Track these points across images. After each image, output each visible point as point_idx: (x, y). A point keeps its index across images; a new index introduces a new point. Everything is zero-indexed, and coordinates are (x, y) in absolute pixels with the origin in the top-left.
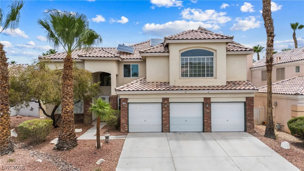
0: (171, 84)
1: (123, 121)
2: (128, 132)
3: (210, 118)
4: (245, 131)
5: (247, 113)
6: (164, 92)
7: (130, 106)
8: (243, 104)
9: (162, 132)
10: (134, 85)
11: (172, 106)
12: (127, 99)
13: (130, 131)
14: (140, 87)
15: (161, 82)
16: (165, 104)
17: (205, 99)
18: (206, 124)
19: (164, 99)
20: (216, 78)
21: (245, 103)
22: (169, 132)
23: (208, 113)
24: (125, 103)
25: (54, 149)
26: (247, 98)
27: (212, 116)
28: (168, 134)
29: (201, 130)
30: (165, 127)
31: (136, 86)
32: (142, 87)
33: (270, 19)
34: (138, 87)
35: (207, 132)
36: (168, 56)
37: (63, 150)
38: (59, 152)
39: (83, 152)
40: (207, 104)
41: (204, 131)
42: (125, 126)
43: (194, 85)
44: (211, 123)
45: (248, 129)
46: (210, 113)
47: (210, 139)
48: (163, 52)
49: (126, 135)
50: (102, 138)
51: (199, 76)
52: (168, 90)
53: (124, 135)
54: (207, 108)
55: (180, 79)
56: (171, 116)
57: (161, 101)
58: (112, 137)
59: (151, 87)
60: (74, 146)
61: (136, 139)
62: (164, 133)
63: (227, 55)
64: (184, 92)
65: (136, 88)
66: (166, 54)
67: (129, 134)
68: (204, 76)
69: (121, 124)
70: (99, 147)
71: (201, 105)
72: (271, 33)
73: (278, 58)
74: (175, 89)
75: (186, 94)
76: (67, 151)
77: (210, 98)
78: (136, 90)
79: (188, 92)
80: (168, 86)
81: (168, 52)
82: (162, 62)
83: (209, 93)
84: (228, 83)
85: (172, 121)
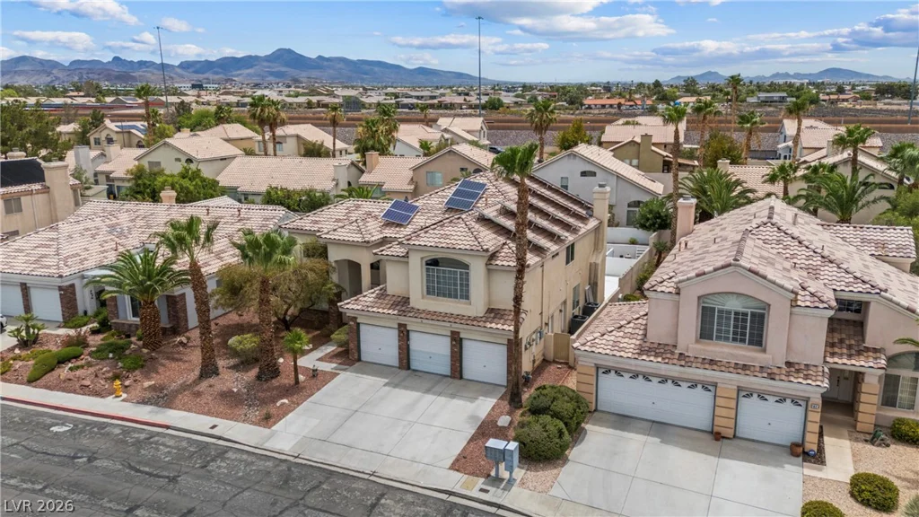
0: (412, 305)
1: (352, 345)
2: (360, 360)
3: (459, 360)
4: (507, 386)
5: (509, 362)
6: (395, 317)
7: (362, 327)
9: (402, 368)
11: (412, 335)
12: (356, 318)
13: (362, 359)
14: (370, 305)
15: (403, 298)
16: (401, 332)
17: (452, 333)
18: (453, 367)
19: (401, 326)
21: (506, 345)
22: (409, 369)
24: (353, 323)
25: (257, 376)
26: (508, 340)
27: (463, 356)
28: (407, 372)
29: (450, 375)
32: (373, 304)
35: (457, 378)
36: (408, 262)
39: (278, 387)
41: (452, 377)
42: (354, 353)
43: (439, 311)
44: (460, 366)
45: (509, 384)
47: (435, 393)
48: (403, 257)
49: (359, 364)
51: (450, 297)
53: (349, 365)
54: (454, 345)
55: (424, 297)
56: (411, 348)
57: (397, 327)
59: (384, 306)
62: (404, 371)
63: (488, 270)
65: (365, 304)
67: (362, 364)
68: (456, 296)
69: (350, 349)
70: (297, 382)
71: (448, 341)
77: (460, 333)
79: (425, 321)
80: (404, 308)
83: (456, 328)
84: (490, 310)
85: (413, 356)
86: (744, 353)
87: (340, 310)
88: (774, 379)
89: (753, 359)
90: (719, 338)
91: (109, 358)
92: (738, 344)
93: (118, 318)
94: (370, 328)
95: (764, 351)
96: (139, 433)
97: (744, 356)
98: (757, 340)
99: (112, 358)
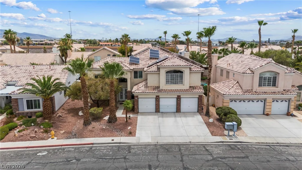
0: (161, 88)
1: (136, 107)
2: (138, 112)
3: (180, 106)
4: (198, 112)
5: (199, 103)
6: (157, 93)
7: (139, 100)
8: (197, 98)
9: (156, 112)
10: (141, 88)
11: (161, 100)
12: (138, 96)
13: (139, 112)
14: (144, 90)
15: (155, 87)
16: (157, 99)
17: (178, 96)
18: (178, 109)
19: (157, 96)
20: (184, 85)
21: (198, 98)
22: (159, 112)
23: (179, 103)
24: (137, 98)
25: (107, 122)
26: (199, 96)
27: (181, 104)
28: (158, 113)
29: (176, 111)
30: (157, 110)
31: (142, 89)
32: (145, 90)
33: (210, 58)
34: (143, 90)
35: (178, 112)
36: (159, 73)
37: (112, 123)
38: (110, 124)
39: (121, 124)
40: (179, 99)
41: (177, 112)
42: (137, 110)
43: (172, 89)
44: (180, 108)
45: (199, 111)
46: (180, 103)
47: (178, 117)
48: (157, 71)
49: (138, 114)
50: (128, 116)
51: (175, 84)
52: (159, 92)
53: (136, 114)
54: (178, 100)
55: (165, 85)
56: (160, 104)
57: (155, 97)
58: (131, 116)
59: (150, 90)
60: (116, 121)
61: (143, 117)
62: (157, 113)
63: (190, 73)
64: (167, 93)
65: (142, 90)
66: (158, 72)
67: (139, 113)
68: (178, 83)
69: (135, 108)
70: (127, 121)
71: (176, 99)
72: (210, 66)
73: (229, 64)
74: (162, 91)
75: (168, 94)
76: (113, 123)
77: (180, 96)
78: (142, 92)
80: (159, 90)
81: (159, 71)
82: (156, 76)
83: (179, 94)
84: (190, 87)
85: (161, 107)
86: (272, 89)
87: (133, 93)
88: (283, 94)
89: (275, 90)
90: (264, 86)
91: (32, 125)
92: (269, 87)
93: (19, 111)
94: (143, 99)
95: (277, 87)
96: (83, 148)
97: (273, 89)
98: (274, 85)
99: (34, 125)
